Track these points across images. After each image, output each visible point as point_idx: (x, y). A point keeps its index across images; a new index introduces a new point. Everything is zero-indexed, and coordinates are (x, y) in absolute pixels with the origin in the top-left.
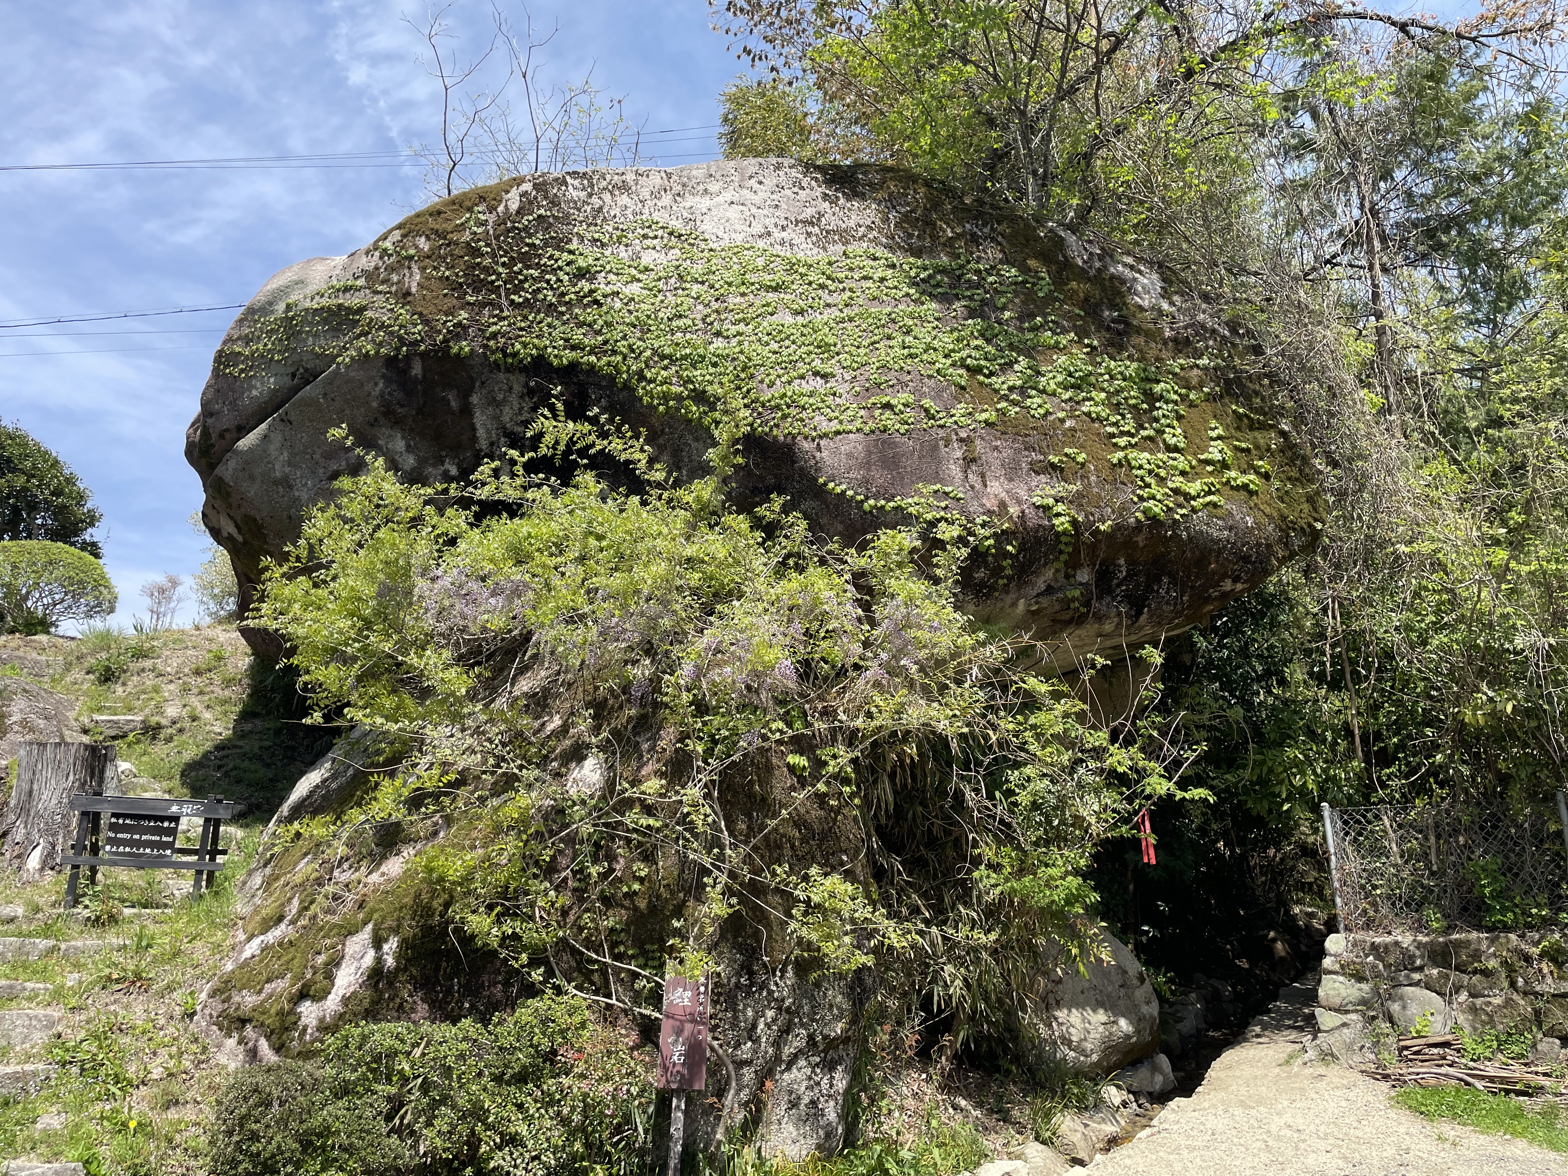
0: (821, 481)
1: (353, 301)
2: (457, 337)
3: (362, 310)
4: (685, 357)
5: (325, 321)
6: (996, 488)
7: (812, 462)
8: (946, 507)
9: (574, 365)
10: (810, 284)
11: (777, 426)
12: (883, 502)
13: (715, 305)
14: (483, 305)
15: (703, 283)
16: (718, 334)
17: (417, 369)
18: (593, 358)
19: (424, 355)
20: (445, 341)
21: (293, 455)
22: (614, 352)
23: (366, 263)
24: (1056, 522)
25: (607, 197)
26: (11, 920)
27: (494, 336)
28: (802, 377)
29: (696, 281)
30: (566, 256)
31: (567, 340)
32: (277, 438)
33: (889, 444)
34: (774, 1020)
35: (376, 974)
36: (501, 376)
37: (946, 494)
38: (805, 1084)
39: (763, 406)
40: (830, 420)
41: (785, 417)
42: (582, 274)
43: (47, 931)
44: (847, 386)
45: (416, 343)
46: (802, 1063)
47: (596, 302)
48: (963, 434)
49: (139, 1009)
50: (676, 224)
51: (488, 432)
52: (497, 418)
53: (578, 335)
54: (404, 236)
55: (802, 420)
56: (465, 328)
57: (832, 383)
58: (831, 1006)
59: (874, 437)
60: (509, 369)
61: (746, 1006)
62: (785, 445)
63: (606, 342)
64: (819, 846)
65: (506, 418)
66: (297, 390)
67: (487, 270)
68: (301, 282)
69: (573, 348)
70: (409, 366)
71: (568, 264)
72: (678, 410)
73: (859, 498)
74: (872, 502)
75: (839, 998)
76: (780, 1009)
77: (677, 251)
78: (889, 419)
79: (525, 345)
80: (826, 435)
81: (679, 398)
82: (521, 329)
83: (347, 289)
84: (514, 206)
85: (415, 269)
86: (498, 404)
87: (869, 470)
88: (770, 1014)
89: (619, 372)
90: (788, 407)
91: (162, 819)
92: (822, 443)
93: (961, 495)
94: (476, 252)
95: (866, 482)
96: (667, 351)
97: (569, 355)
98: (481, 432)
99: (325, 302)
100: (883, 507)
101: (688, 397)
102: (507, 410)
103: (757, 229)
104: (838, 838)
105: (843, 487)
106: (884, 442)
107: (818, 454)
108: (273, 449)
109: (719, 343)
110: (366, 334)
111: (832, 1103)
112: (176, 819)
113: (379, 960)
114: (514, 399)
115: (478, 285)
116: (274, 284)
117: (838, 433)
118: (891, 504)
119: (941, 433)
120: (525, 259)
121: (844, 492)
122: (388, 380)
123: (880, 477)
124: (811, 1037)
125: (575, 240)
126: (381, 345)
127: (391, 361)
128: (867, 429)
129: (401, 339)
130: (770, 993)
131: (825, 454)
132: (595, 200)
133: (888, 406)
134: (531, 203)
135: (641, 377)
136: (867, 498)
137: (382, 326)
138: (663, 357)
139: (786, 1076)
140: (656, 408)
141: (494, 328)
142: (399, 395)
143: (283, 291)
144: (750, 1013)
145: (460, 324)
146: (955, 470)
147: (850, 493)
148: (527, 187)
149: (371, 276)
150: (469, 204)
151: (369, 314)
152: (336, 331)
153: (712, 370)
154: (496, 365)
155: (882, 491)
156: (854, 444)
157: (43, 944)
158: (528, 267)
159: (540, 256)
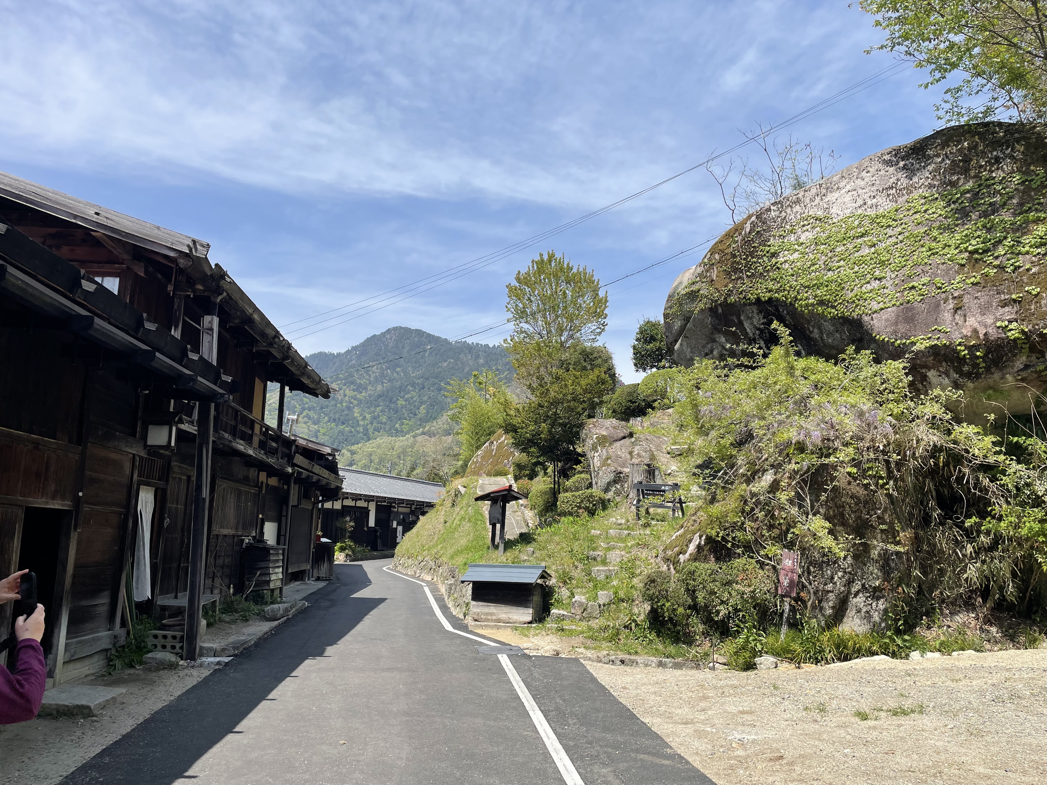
0: (874, 335)
1: (695, 288)
2: (729, 295)
3: (699, 290)
4: (814, 285)
5: (689, 298)
6: (972, 322)
7: (869, 327)
8: (939, 338)
9: (770, 299)
10: (882, 227)
11: (854, 311)
12: (904, 341)
13: (830, 255)
14: (737, 279)
15: (825, 244)
16: (829, 270)
17: (720, 310)
18: (776, 295)
19: (720, 304)
20: (725, 298)
21: (692, 349)
22: (784, 290)
23: (699, 270)
24: (1009, 334)
25: (788, 211)
26: (621, 524)
27: (741, 293)
28: (868, 283)
29: (823, 244)
30: (767, 249)
31: (767, 288)
32: (685, 343)
33: (911, 309)
34: (843, 577)
35: (699, 547)
36: (748, 307)
37: (940, 331)
38: (863, 604)
39: (848, 302)
40: (879, 303)
41: (857, 306)
42: (774, 255)
43: (628, 528)
44: (891, 282)
45: (716, 301)
46: (861, 595)
47: (778, 268)
48: (956, 294)
49: (644, 554)
50: (820, 213)
51: (751, 329)
52: (752, 323)
53: (771, 285)
54: (711, 255)
55: (864, 306)
56: (732, 291)
57: (884, 282)
58: (872, 574)
59: (902, 307)
60: (750, 304)
61: (827, 570)
62: (858, 320)
63: (781, 286)
64: (864, 507)
65: (755, 323)
66: (686, 325)
67: (738, 263)
68: (681, 283)
69: (770, 291)
70: (717, 310)
71: (768, 252)
72: (813, 310)
73: (892, 341)
74: (899, 342)
75: (876, 571)
76: (845, 572)
77: (818, 228)
78: (912, 296)
79: (752, 294)
80: (875, 312)
81: (812, 305)
82: (751, 287)
83: (694, 283)
84: (748, 230)
85: (715, 267)
86: (751, 318)
87: (897, 325)
88: (840, 574)
89: (787, 299)
90: (859, 300)
91: (660, 491)
92: (874, 316)
93: (948, 330)
94: (734, 256)
95: (895, 332)
96: (807, 284)
97: (768, 295)
98: (748, 330)
99: (687, 290)
100: (905, 343)
101: (817, 304)
102: (754, 320)
103: (860, 202)
104: (875, 504)
105: (883, 337)
106: (907, 308)
107: (872, 322)
108: (684, 348)
109: (830, 274)
110: (701, 301)
111: (877, 613)
112: (664, 491)
113: (700, 543)
114: (755, 315)
115: (736, 270)
116: (676, 284)
117: (882, 309)
118: (908, 341)
119: (943, 296)
120: (752, 254)
121: (884, 339)
122: (712, 317)
123: (902, 328)
124: (863, 585)
125: (772, 239)
126: (706, 304)
127: (711, 309)
128: (898, 303)
129: (712, 300)
130: (839, 565)
131: (875, 321)
132: (783, 214)
133: (913, 287)
134: (754, 226)
135: (797, 299)
136: (896, 340)
137: (706, 296)
138: (805, 287)
139: (854, 599)
140: (804, 311)
141: (741, 289)
142: (717, 321)
143: (677, 287)
144: (829, 572)
145: (729, 290)
146: (947, 316)
147: (886, 339)
148: (754, 218)
149: (700, 275)
150: (731, 234)
151: (701, 292)
152: (693, 301)
153: (825, 289)
154: (745, 305)
155: (904, 335)
156: (890, 313)
157: (626, 532)
158: (753, 258)
159: (757, 251)
